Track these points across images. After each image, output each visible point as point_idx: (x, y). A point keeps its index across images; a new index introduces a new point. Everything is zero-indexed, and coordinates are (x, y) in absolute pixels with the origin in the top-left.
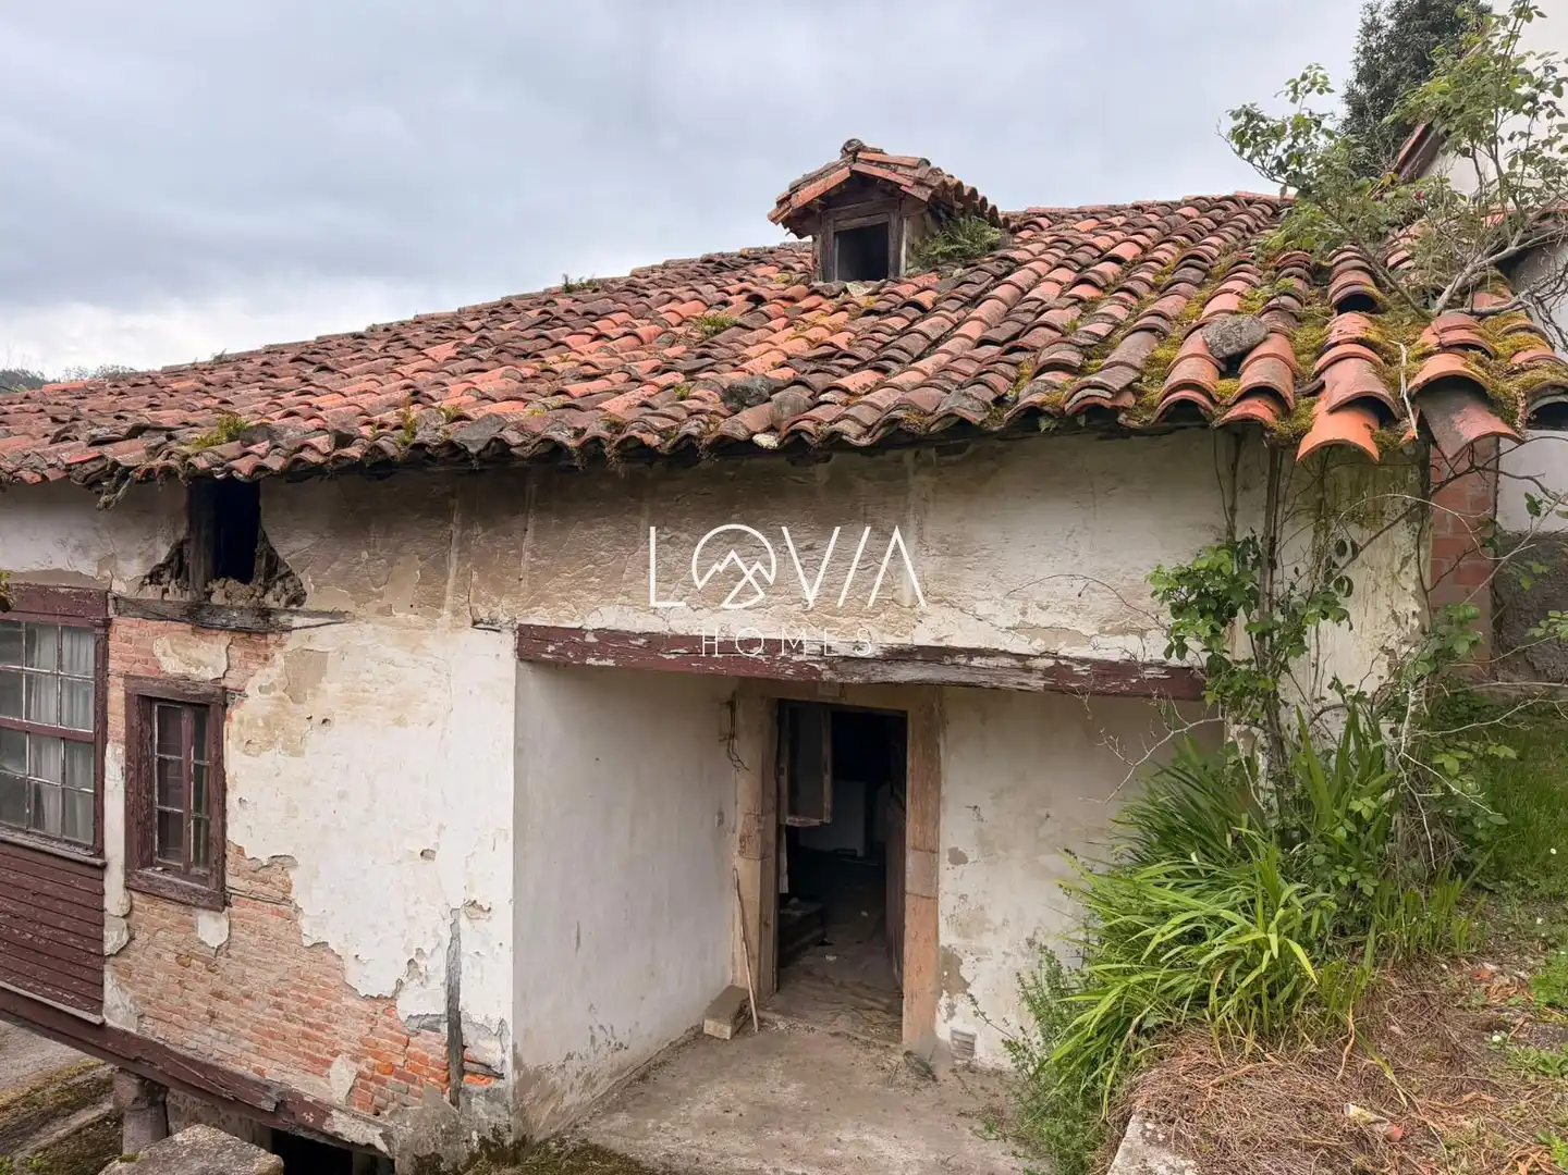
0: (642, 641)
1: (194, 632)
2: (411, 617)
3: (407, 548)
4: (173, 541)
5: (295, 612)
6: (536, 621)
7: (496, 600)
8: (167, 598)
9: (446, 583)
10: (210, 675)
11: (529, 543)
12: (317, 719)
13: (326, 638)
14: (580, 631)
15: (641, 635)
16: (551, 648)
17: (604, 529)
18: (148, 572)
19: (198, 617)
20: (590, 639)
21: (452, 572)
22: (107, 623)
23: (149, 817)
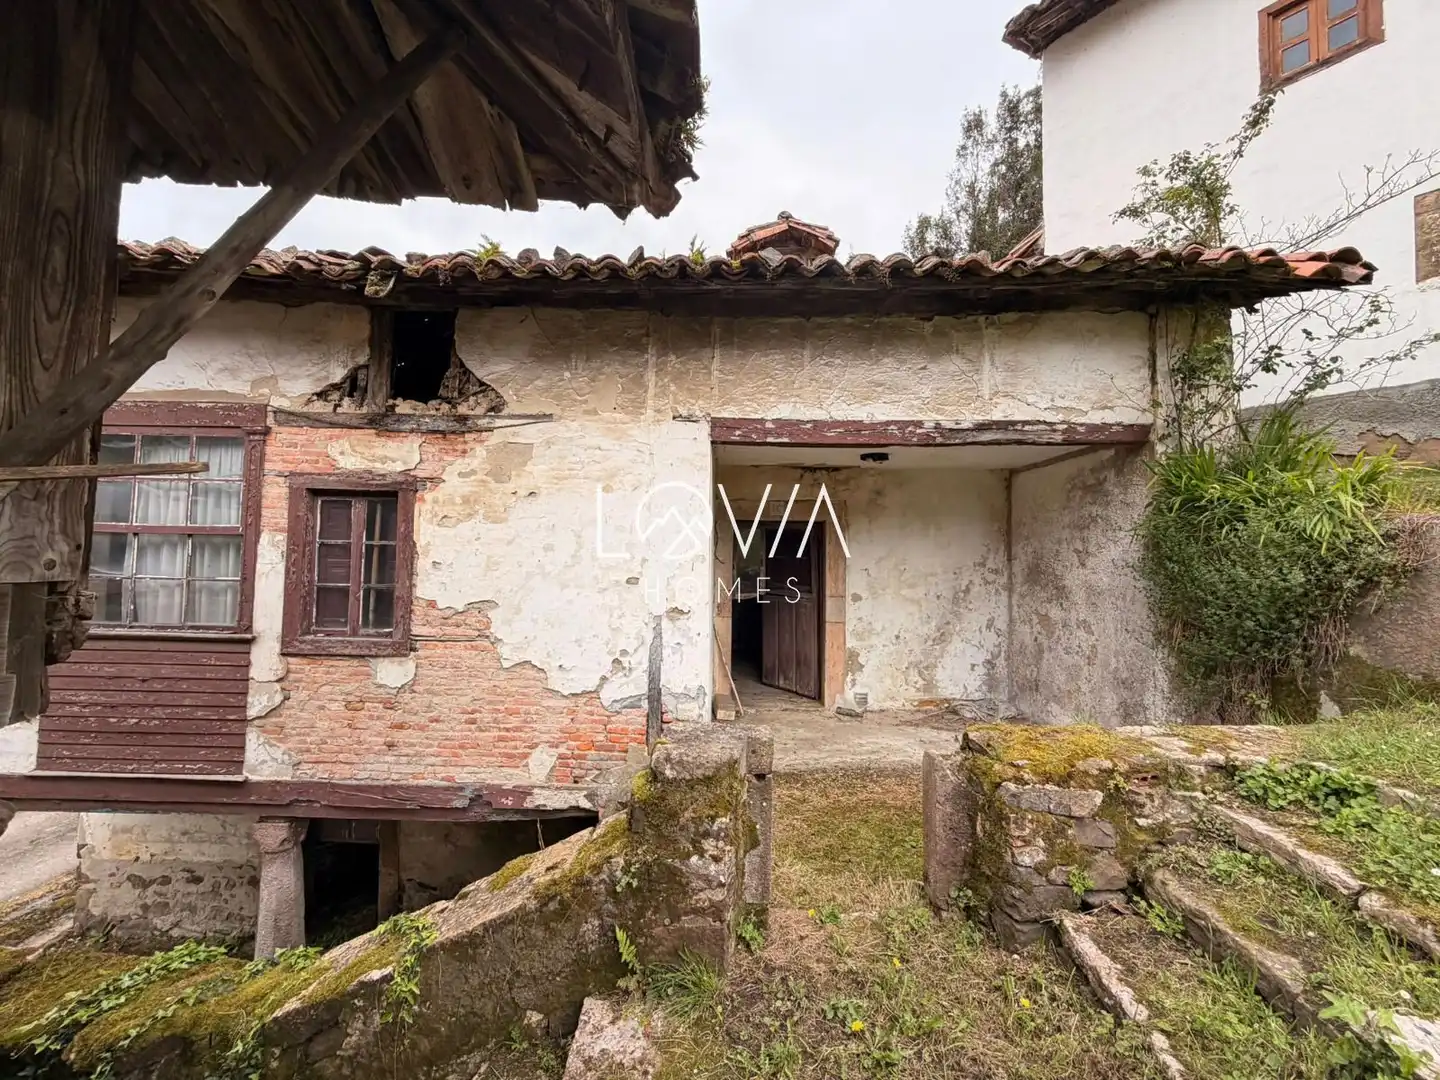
0: (809, 426)
1: (378, 435)
2: (616, 415)
3: (607, 370)
4: (351, 365)
5: (498, 417)
6: (725, 415)
7: (693, 401)
8: (339, 410)
9: (646, 392)
10: (399, 467)
11: (717, 365)
12: (523, 492)
13: (531, 433)
14: (762, 421)
15: (808, 422)
16: (738, 433)
17: (777, 357)
18: (319, 390)
19: (381, 423)
20: (769, 425)
21: (651, 385)
22: (267, 431)
23: (309, 594)
